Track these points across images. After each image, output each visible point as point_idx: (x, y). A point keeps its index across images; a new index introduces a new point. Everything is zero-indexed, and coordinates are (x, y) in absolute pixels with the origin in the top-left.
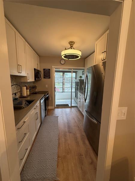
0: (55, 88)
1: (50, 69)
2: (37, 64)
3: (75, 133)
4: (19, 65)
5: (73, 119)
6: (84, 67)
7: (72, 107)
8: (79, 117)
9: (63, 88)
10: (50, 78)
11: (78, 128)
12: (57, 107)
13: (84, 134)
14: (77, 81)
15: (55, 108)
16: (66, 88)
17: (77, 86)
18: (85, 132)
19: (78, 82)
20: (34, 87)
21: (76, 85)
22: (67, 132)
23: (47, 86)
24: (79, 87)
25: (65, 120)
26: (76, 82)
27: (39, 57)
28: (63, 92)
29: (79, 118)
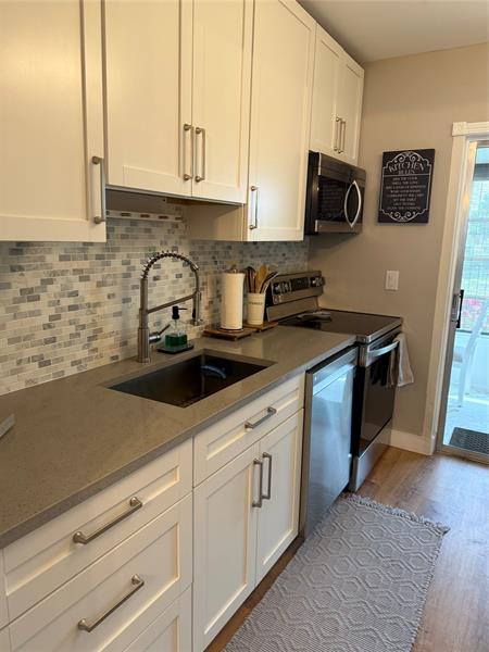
0: (459, 295)
1: (429, 154)
2: (341, 122)
4: (187, 128)
10: (423, 219)
12: (462, 451)
15: (440, 451)
20: (306, 283)
23: (393, 279)
27: (361, 71)
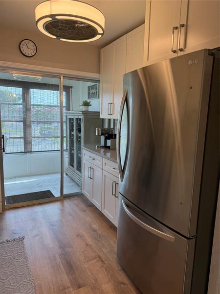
3: (96, 280)
5: (78, 236)
6: (99, 72)
7: (64, 197)
8: (95, 226)
9: (25, 138)
11: (100, 263)
13: (122, 277)
14: (75, 117)
16: (36, 140)
17: (74, 133)
18: (124, 270)
19: (78, 120)
21: (72, 130)
22: (68, 288)
24: (82, 135)
25: (51, 246)
26: (71, 120)
28: (25, 152)
29: (94, 230)
